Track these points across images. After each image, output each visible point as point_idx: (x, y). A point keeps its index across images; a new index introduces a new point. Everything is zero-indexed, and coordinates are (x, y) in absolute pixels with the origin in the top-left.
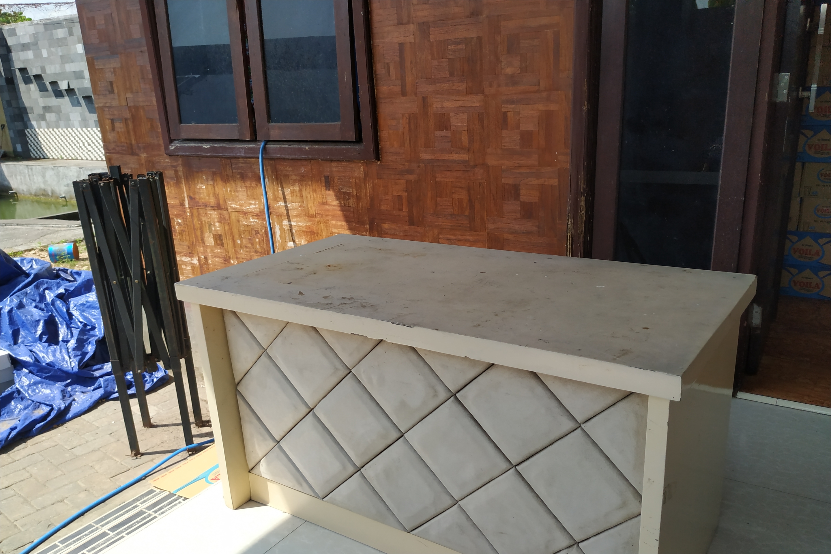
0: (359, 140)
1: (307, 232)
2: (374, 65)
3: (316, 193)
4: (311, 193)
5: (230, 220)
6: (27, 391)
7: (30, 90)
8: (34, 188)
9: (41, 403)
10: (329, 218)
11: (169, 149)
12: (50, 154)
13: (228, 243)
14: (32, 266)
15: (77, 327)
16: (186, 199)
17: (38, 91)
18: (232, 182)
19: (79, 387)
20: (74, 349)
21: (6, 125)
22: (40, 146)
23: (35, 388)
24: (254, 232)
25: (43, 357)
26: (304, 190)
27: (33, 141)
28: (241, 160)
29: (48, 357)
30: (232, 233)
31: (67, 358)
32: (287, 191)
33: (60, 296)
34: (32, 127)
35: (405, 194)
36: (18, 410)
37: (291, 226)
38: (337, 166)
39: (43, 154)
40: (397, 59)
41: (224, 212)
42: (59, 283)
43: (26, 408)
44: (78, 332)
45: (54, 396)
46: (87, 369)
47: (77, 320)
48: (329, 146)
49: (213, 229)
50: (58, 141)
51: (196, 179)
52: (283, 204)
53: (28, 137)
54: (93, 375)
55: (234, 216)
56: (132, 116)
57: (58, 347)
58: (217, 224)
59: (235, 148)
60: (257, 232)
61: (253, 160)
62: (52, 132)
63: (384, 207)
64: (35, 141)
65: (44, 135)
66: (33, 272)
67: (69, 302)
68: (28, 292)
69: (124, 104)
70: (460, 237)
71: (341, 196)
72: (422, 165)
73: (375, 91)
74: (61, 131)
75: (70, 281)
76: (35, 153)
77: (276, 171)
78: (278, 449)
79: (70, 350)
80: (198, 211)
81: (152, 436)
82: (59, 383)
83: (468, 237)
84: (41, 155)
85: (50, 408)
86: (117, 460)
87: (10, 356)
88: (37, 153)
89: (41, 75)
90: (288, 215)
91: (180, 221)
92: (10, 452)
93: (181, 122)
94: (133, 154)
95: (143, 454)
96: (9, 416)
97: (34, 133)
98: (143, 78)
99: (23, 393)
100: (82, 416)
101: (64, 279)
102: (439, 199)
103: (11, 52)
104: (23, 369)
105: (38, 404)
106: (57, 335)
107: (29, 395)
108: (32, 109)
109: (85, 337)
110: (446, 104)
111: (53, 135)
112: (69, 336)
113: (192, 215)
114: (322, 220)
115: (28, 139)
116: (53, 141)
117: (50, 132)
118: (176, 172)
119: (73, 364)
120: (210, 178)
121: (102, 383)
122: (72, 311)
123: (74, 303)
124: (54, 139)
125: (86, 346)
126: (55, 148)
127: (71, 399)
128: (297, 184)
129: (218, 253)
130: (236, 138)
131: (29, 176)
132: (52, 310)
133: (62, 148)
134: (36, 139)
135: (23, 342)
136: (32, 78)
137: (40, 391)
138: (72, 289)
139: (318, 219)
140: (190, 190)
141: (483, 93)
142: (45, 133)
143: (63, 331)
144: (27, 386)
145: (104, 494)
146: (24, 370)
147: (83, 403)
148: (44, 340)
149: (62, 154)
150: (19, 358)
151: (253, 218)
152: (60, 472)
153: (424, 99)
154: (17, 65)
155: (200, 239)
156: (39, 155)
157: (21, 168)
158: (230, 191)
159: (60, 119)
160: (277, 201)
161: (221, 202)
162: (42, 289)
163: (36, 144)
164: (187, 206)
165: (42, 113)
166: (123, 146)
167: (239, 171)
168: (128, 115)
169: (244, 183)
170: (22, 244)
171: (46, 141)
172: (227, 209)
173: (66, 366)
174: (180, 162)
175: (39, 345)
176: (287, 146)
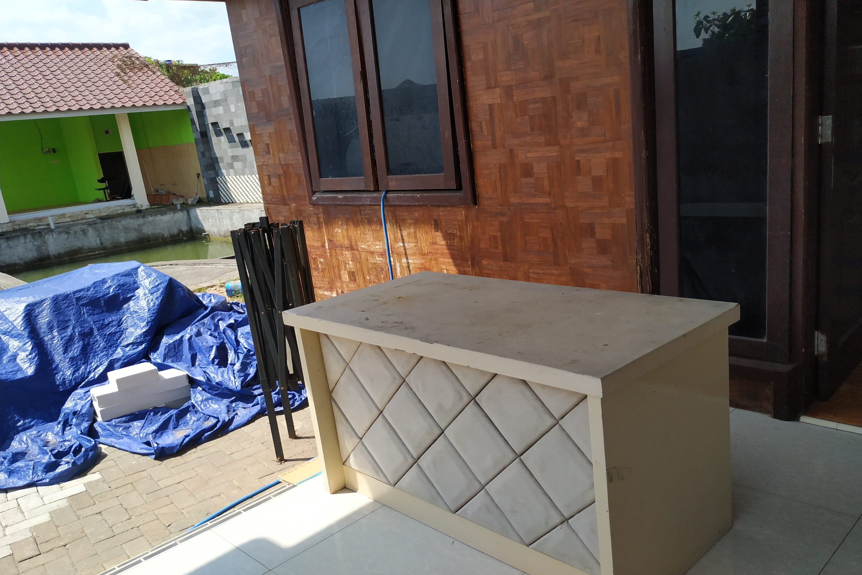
0: (459, 188)
1: (421, 268)
2: (469, 123)
3: (427, 234)
4: (424, 234)
5: (360, 259)
6: (200, 406)
7: (221, 142)
8: (224, 230)
9: (210, 416)
10: (439, 255)
11: (312, 199)
12: (237, 198)
13: (359, 278)
14: (210, 300)
15: (243, 352)
16: (326, 241)
17: (228, 143)
18: (361, 226)
19: (242, 403)
20: (238, 371)
21: (201, 174)
22: (229, 192)
23: (206, 403)
24: (379, 269)
25: (214, 377)
26: (418, 232)
27: (223, 187)
28: (368, 208)
29: (218, 377)
30: (362, 270)
31: (232, 378)
32: (405, 233)
33: (230, 326)
34: (222, 174)
35: (499, 234)
36: (192, 421)
37: (408, 263)
38: (443, 211)
39: (232, 198)
40: (488, 117)
41: (356, 252)
42: (230, 315)
43: (198, 420)
44: (243, 357)
45: (221, 410)
46: (249, 388)
47: (243, 347)
48: (436, 194)
49: (348, 267)
50: (244, 187)
51: (334, 225)
52: (402, 244)
53: (219, 184)
54: (253, 393)
55: (363, 255)
56: (284, 172)
57: (226, 369)
58: (351, 263)
59: (362, 197)
60: (382, 269)
61: (377, 207)
62: (239, 179)
63: (482, 246)
64: (225, 187)
65: (232, 182)
66: (211, 305)
67: (237, 330)
68: (206, 322)
69: (278, 162)
70: (547, 271)
71: (447, 236)
72: (512, 208)
73: (472, 145)
74: (247, 178)
75: (240, 313)
76: (225, 198)
77: (395, 216)
78: (361, 445)
79: (235, 372)
80: (335, 252)
81: (296, 446)
82: (225, 400)
83: (553, 271)
84: (230, 200)
85: (217, 420)
86: (266, 464)
87: (188, 376)
88: (227, 198)
89: (229, 128)
90: (406, 254)
91: (322, 260)
92: (184, 455)
93: (321, 177)
94: (285, 204)
95: (286, 461)
96: (185, 426)
97: (224, 181)
98: (291, 141)
99: (197, 408)
100: (242, 428)
101: (236, 311)
102: (527, 237)
103: (205, 109)
104: (197, 387)
105: (208, 416)
106: (227, 359)
107: (201, 409)
108: (222, 158)
109: (248, 361)
110: (530, 155)
111: (240, 182)
112: (236, 360)
113: (331, 255)
114: (433, 257)
115: (219, 186)
116: (240, 187)
117: (237, 179)
118: (318, 218)
119: (237, 383)
120: (344, 223)
121: (259, 400)
122: (239, 339)
123: (241, 332)
124: (241, 185)
125: (249, 368)
126: (241, 193)
127: (235, 413)
128: (412, 227)
129: (352, 287)
130: (363, 189)
131: (219, 219)
132: (224, 338)
133: (247, 193)
134: (225, 185)
135: (199, 365)
136: (222, 131)
137: (210, 406)
138: (240, 320)
139: (429, 257)
140: (329, 234)
141: (558, 144)
142: (233, 180)
143: (231, 356)
144: (200, 401)
145: (252, 491)
146: (199, 388)
147: (244, 416)
148: (216, 363)
149: (247, 198)
150: (195, 378)
151: (379, 257)
152: (220, 473)
153: (511, 151)
154: (210, 120)
155: (337, 275)
156: (228, 200)
157: (212, 212)
158: (360, 234)
159: (245, 167)
160: (397, 242)
161: (353, 244)
162: (216, 320)
163: (226, 190)
164: (327, 247)
165: (231, 162)
166: (278, 198)
167: (366, 217)
168: (281, 172)
169: (371, 226)
170: (206, 281)
171: (234, 187)
172: (358, 249)
173: (232, 385)
174: (321, 210)
175: (212, 367)
176: (402, 195)
